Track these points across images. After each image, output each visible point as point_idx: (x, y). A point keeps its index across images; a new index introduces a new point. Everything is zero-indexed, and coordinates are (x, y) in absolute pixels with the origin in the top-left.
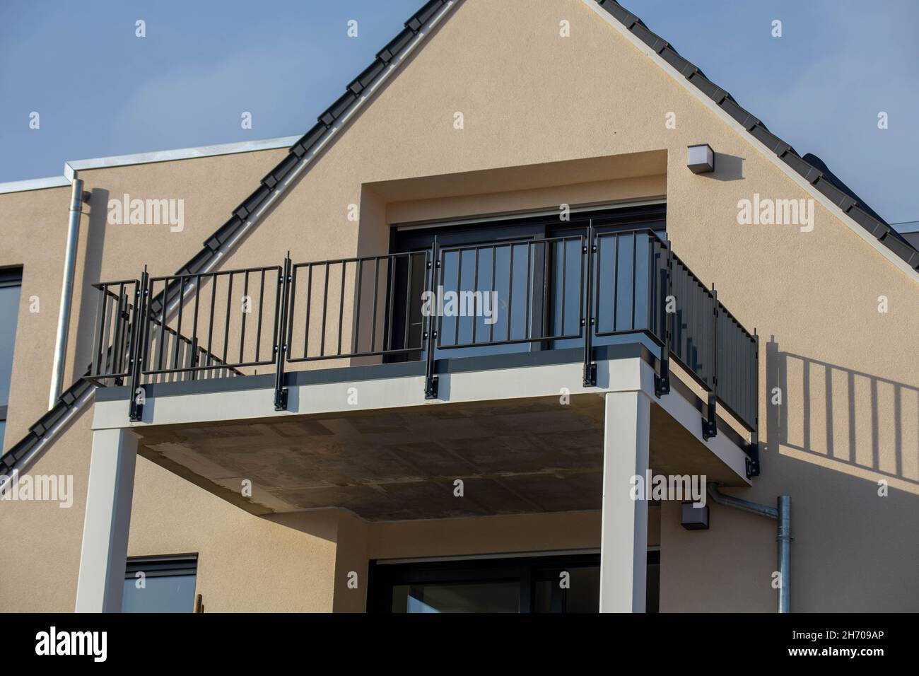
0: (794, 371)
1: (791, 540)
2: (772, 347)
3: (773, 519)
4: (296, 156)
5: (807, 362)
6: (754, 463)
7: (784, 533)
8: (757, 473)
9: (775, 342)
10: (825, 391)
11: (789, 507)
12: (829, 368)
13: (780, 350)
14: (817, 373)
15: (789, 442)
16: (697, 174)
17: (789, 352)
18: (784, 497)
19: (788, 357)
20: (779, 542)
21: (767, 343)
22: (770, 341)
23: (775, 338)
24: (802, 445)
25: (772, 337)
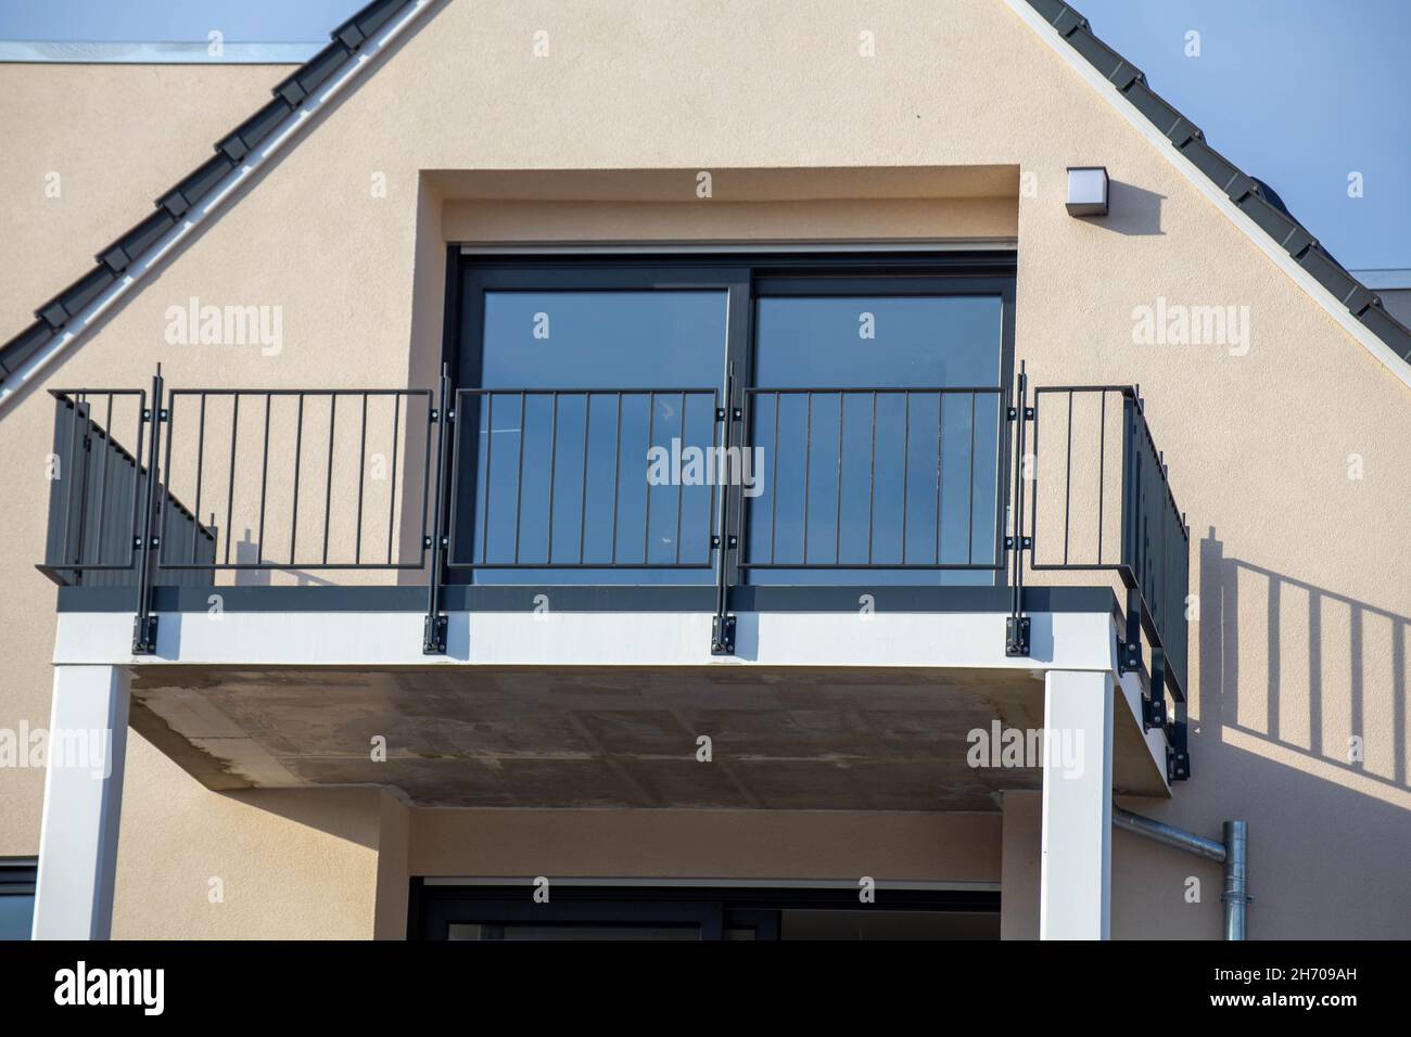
0: (1251, 596)
1: (1248, 901)
2: (1211, 548)
3: (1219, 862)
4: (287, 102)
5: (1275, 580)
6: (1180, 757)
7: (1236, 887)
8: (1186, 775)
9: (1217, 539)
10: (1307, 635)
11: (1244, 842)
12: (1316, 594)
13: (1226, 554)
14: (1294, 603)
15: (1240, 722)
16: (1075, 217)
17: (1242, 559)
18: (1237, 824)
19: (1240, 570)
20: (1224, 902)
21: (1203, 541)
22: (1207, 537)
23: (1217, 532)
24: (1264, 730)
25: (1212, 530)
